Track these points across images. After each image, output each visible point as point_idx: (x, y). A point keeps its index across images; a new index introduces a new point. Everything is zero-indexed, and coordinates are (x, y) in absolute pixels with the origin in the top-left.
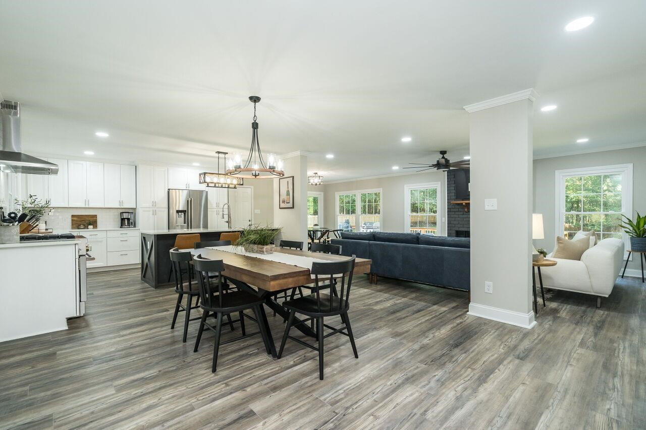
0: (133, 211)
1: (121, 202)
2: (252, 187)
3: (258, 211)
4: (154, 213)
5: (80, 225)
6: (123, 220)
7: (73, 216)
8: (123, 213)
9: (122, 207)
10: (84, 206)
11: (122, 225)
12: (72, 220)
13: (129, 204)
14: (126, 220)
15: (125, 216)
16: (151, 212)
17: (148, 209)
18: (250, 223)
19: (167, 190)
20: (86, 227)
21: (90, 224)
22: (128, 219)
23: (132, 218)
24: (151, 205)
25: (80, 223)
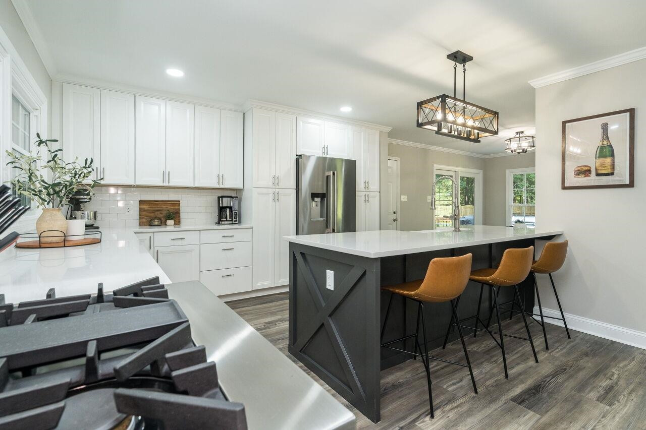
0: (236, 194)
1: (220, 178)
2: (398, 159)
3: (404, 198)
4: (276, 198)
5: (153, 219)
6: (222, 209)
7: (141, 202)
8: (222, 197)
9: (222, 186)
10: (160, 184)
11: (220, 220)
12: (141, 210)
13: (232, 182)
14: (228, 210)
15: (226, 202)
16: (271, 197)
17: (265, 191)
18: (394, 216)
19: (295, 157)
20: (163, 223)
21: (169, 217)
22: (231, 208)
23: (236, 207)
24: (271, 183)
25: (152, 215)
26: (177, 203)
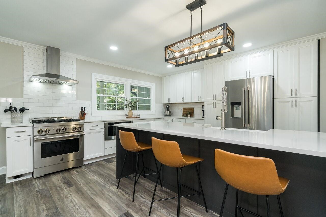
1: (200, 98)
4: (215, 105)
12: (183, 111)
16: (212, 105)
17: (210, 102)
21: (189, 114)
24: (212, 98)
26: (193, 109)
